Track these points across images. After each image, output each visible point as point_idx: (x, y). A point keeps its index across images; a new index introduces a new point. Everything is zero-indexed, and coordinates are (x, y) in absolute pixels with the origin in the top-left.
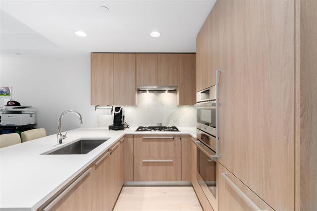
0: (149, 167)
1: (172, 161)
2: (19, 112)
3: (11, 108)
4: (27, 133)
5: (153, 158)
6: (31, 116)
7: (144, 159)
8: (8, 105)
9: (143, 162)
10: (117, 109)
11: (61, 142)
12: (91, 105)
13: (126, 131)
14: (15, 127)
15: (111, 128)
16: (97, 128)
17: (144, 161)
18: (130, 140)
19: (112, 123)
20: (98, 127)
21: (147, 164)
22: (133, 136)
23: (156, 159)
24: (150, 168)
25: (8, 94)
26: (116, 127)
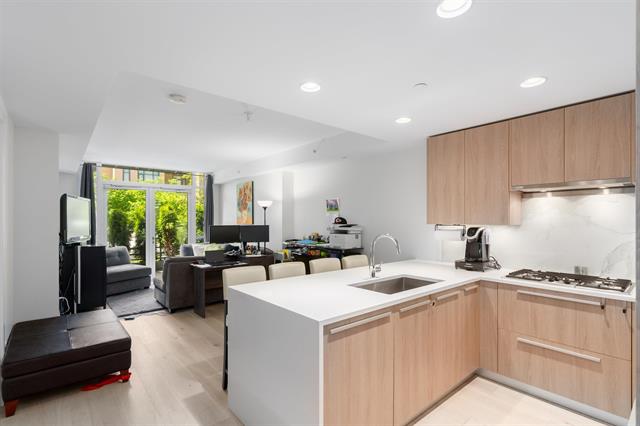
0: (533, 356)
1: (598, 360)
2: (345, 232)
3: (337, 227)
4: (347, 259)
5: (545, 340)
6: (357, 237)
7: (521, 335)
8: (336, 223)
9: (520, 342)
10: (472, 231)
11: (373, 275)
12: (428, 223)
13: (489, 275)
14: (341, 251)
15: (459, 265)
16: (440, 263)
17: (520, 339)
18: (491, 292)
19: (462, 257)
20: (442, 261)
21: (529, 348)
22: (497, 285)
23: (552, 343)
24: (536, 359)
25: (337, 209)
26: (469, 265)
